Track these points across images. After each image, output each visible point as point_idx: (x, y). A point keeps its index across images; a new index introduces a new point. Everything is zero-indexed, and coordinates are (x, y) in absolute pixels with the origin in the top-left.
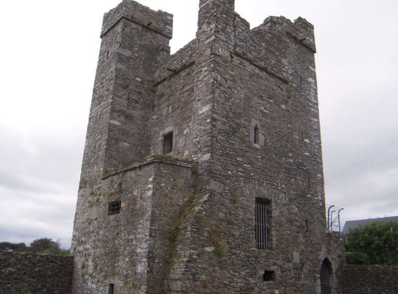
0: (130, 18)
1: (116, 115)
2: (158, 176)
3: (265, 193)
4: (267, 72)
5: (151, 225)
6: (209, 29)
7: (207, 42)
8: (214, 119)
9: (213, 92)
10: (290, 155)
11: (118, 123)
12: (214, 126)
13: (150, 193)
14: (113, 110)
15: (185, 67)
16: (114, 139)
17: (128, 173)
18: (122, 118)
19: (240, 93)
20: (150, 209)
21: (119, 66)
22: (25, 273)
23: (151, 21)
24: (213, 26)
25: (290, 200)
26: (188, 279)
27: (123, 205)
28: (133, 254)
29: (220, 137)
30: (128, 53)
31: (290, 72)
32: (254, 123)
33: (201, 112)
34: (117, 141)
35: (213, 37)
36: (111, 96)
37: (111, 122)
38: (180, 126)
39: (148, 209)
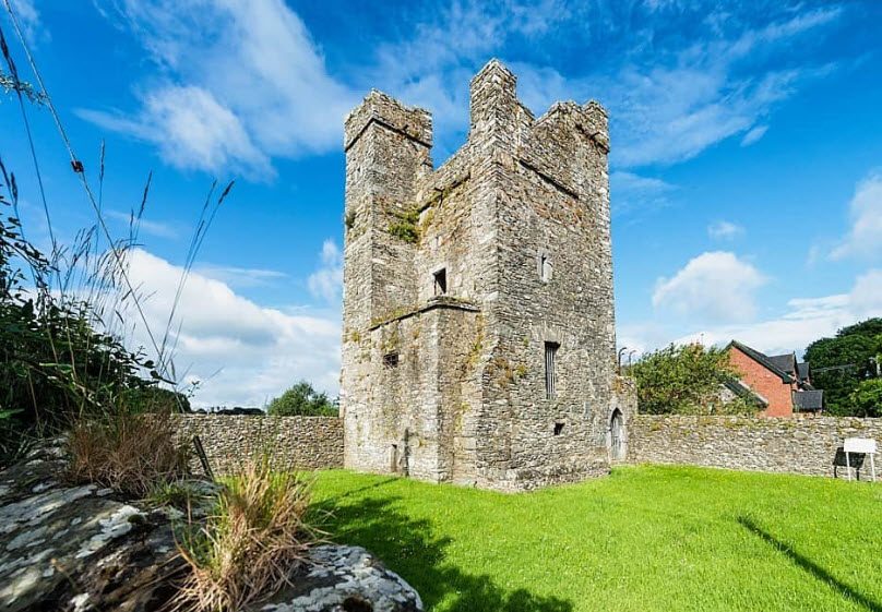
0: (380, 119)
1: (378, 251)
2: (442, 321)
3: (554, 337)
4: (554, 184)
5: (438, 378)
6: (487, 127)
7: (485, 146)
8: (499, 250)
9: (497, 215)
10: (580, 289)
11: (381, 262)
12: (500, 257)
13: (435, 342)
14: (375, 245)
15: (456, 184)
16: (379, 281)
17: (404, 321)
18: (386, 256)
19: (526, 214)
20: (436, 360)
21: (375, 188)
22: (296, 439)
23: (406, 123)
24: (492, 122)
25: (580, 343)
26: (482, 435)
27: (401, 357)
28: (417, 410)
29: (507, 271)
30: (383, 170)
31: (580, 182)
32: (541, 250)
33: (481, 242)
34: (383, 283)
35: (494, 139)
36: (370, 229)
37: (375, 260)
38: (453, 260)
39: (433, 360)
